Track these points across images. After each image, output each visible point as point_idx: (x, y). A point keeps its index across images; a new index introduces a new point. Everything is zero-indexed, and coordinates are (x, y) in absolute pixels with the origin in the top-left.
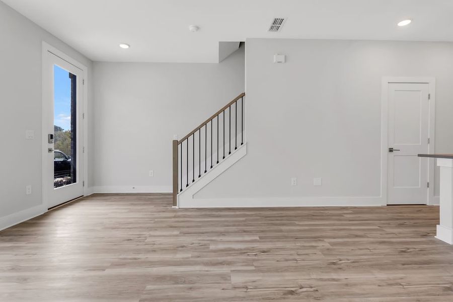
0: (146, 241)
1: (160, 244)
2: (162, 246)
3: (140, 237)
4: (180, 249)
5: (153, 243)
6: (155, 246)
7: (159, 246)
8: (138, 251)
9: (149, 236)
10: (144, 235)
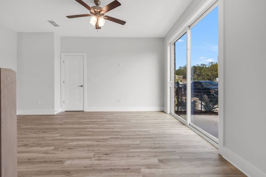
0: (93, 154)
1: (84, 151)
2: (83, 149)
3: (99, 157)
4: (72, 147)
5: (89, 152)
6: (87, 149)
7: (85, 149)
8: (97, 146)
9: (92, 158)
10: (96, 160)
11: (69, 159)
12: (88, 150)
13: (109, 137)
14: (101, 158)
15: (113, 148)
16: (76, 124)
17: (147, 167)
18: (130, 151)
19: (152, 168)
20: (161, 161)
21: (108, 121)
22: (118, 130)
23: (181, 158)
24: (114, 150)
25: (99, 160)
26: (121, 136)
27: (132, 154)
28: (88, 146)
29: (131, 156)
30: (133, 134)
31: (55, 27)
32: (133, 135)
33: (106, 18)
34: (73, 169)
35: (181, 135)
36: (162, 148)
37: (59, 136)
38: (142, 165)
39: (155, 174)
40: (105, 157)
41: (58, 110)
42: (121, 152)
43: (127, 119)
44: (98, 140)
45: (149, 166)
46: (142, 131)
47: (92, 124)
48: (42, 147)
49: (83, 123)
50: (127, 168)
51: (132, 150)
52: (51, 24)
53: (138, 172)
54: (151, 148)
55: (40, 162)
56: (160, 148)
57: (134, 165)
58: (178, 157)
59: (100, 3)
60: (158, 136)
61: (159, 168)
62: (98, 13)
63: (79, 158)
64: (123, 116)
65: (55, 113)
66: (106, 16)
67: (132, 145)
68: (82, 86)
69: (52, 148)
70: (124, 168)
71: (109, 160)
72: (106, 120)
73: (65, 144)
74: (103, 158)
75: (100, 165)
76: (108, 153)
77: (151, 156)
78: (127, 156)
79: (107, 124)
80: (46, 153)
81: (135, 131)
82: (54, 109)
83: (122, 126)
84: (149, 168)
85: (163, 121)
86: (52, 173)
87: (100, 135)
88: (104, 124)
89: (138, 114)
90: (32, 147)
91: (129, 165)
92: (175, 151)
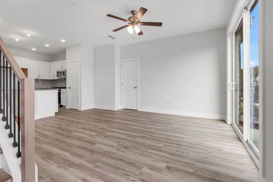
0: (118, 144)
2: (114, 139)
3: (119, 148)
4: (108, 136)
5: (116, 142)
8: (125, 140)
9: (114, 148)
10: (116, 149)
11: (100, 143)
12: (116, 141)
13: (139, 135)
14: (120, 149)
15: (135, 145)
16: (123, 120)
17: (151, 168)
18: (147, 151)
19: (154, 170)
20: (168, 168)
21: (152, 121)
22: (153, 131)
23: (195, 172)
24: (135, 146)
25: (118, 150)
26: (151, 136)
27: (146, 154)
28: (119, 138)
29: (144, 155)
30: (164, 137)
31: (114, 39)
32: (162, 138)
33: (142, 24)
34: (97, 150)
35: (222, 150)
36: (182, 157)
37: (106, 127)
38: (147, 165)
39: (152, 176)
40: (124, 149)
41: (118, 107)
42: (139, 149)
43: (171, 122)
44: (128, 136)
45: (152, 168)
46: (175, 137)
47: (135, 122)
48: (91, 131)
49: (129, 120)
50: (132, 162)
51: (149, 150)
52: (110, 38)
53: (139, 169)
54: (169, 153)
55: (84, 141)
56: (179, 156)
57: (140, 163)
58: (191, 170)
59: (136, 13)
60: (189, 145)
61: (161, 173)
62: (134, 22)
63: (106, 145)
64: (169, 119)
65: (116, 110)
66: (142, 23)
67: (153, 146)
68: (136, 88)
69: (96, 134)
70: (131, 162)
71: (124, 152)
72: (149, 120)
73: (105, 133)
74: (122, 150)
75: (116, 154)
76: (128, 147)
77: (162, 161)
78: (141, 154)
79: (147, 124)
80: (91, 136)
81: (168, 135)
82: (115, 106)
83: (160, 128)
84: (151, 169)
85: (212, 131)
86: (85, 149)
87: (134, 132)
88: (145, 123)
89: (187, 120)
90: (87, 130)
91: (136, 161)
92: (194, 164)
